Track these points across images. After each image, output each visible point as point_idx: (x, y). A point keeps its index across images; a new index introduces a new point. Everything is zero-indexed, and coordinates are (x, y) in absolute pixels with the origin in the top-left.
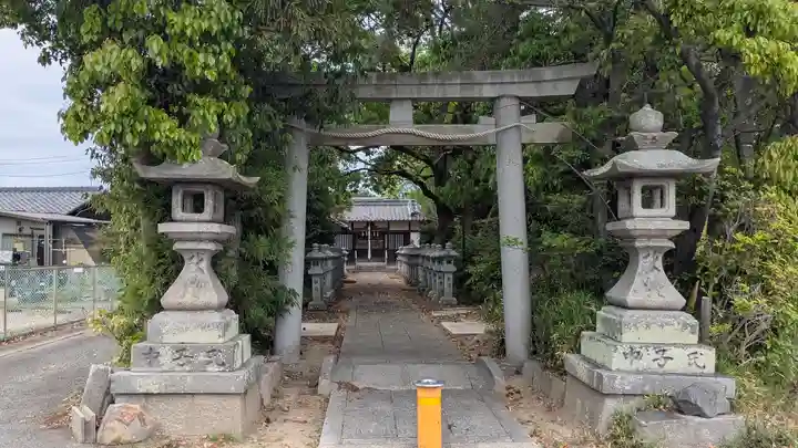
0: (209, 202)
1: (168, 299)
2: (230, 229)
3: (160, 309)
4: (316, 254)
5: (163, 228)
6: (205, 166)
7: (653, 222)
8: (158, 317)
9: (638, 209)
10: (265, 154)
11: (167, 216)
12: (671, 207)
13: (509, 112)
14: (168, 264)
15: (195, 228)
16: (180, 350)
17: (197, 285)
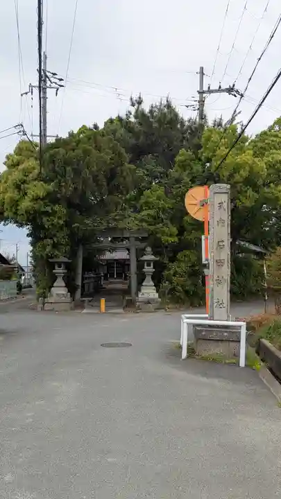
0: (62, 266)
1: (55, 285)
2: (66, 271)
3: (53, 287)
4: (86, 276)
5: (54, 271)
6: (62, 259)
7: (149, 269)
8: (53, 288)
9: (146, 267)
10: (73, 255)
11: (54, 269)
12: (152, 267)
13: (132, 240)
14: (54, 278)
15: (59, 271)
16: (57, 294)
17: (60, 282)
